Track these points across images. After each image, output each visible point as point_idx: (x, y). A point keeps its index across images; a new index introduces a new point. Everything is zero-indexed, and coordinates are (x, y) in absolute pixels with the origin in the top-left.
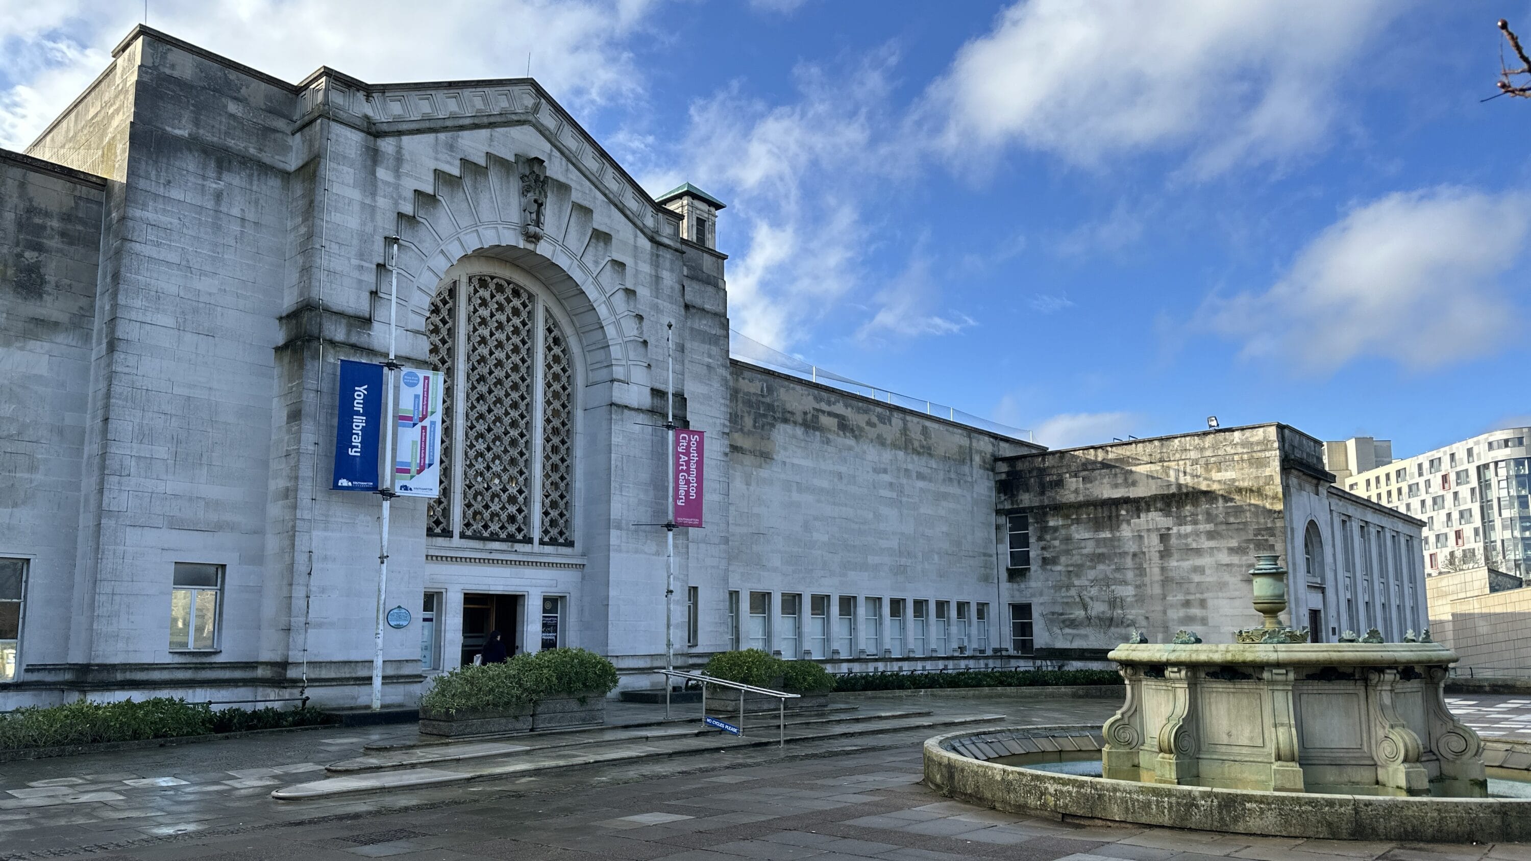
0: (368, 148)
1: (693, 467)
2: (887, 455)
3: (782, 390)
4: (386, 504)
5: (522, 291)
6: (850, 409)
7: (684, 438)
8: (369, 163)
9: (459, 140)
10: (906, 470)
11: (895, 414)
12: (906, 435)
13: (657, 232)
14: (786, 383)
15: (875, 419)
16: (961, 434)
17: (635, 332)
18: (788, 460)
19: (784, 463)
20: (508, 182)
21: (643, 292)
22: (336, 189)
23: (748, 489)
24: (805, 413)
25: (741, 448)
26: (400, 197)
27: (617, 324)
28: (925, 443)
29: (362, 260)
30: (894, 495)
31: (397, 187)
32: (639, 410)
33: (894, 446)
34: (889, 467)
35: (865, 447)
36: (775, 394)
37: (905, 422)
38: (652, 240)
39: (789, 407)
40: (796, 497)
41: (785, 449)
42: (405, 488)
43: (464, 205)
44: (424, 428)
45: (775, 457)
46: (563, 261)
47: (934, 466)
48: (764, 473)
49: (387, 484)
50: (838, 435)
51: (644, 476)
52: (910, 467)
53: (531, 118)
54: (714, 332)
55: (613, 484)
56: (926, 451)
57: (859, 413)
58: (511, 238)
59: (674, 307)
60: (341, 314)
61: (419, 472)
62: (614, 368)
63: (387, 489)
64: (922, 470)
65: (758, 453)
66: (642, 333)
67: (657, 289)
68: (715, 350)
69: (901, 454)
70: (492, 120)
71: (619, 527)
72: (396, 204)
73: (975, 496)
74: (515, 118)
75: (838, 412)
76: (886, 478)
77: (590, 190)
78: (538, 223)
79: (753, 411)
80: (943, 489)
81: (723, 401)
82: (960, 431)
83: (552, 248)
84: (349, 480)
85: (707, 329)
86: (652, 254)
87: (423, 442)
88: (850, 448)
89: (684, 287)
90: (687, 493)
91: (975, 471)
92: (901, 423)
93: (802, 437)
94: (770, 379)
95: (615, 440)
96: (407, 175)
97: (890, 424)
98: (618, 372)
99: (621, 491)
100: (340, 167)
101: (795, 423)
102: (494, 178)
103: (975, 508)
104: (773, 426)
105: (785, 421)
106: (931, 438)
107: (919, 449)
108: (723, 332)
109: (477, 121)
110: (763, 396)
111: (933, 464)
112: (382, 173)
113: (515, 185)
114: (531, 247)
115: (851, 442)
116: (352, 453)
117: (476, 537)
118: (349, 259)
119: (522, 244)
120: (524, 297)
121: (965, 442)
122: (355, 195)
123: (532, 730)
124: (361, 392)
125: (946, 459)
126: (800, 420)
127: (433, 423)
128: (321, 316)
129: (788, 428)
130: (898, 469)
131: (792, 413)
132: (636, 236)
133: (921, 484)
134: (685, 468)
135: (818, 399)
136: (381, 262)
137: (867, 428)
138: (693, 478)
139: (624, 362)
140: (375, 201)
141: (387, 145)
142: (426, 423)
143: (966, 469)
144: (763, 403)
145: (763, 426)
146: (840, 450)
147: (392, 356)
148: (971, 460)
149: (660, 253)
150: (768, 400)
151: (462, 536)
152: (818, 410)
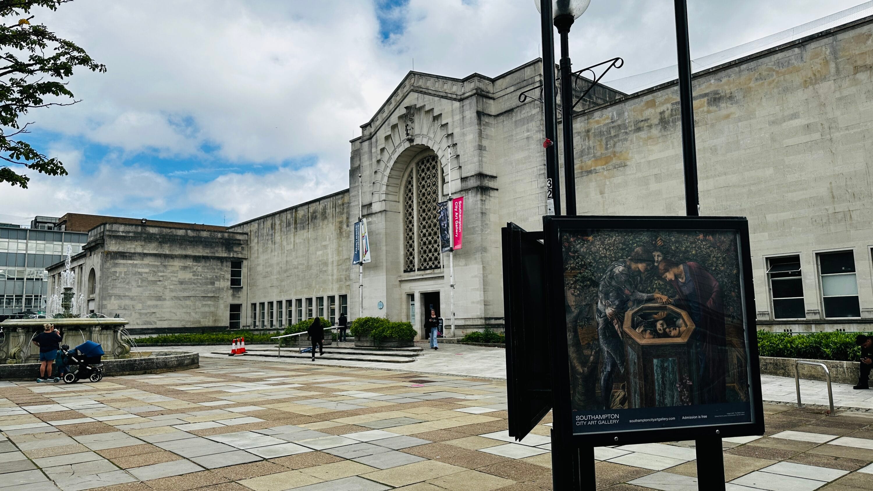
8: (370, 149)
9: (391, 119)
13: (463, 94)
17: (452, 155)
21: (457, 131)
26: (377, 155)
27: (445, 155)
29: (370, 184)
38: (460, 100)
41: (640, 152)
42: (364, 260)
48: (617, 180)
49: (361, 260)
50: (710, 112)
53: (412, 88)
54: (530, 114)
65: (611, 167)
66: (456, 153)
67: (463, 124)
70: (400, 102)
72: (376, 158)
74: (407, 93)
75: (707, 91)
77: (433, 99)
79: (604, 138)
83: (419, 138)
85: (526, 115)
86: (460, 107)
90: (458, 231)
102: (400, 125)
104: (625, 140)
105: (639, 130)
109: (396, 107)
110: (613, 122)
112: (373, 150)
115: (729, 110)
118: (367, 186)
122: (368, 163)
131: (646, 120)
132: (453, 105)
134: (457, 218)
136: (374, 181)
140: (372, 161)
141: (374, 139)
145: (614, 145)
149: (465, 103)
150: (619, 122)
151: (418, 270)
152: (678, 103)
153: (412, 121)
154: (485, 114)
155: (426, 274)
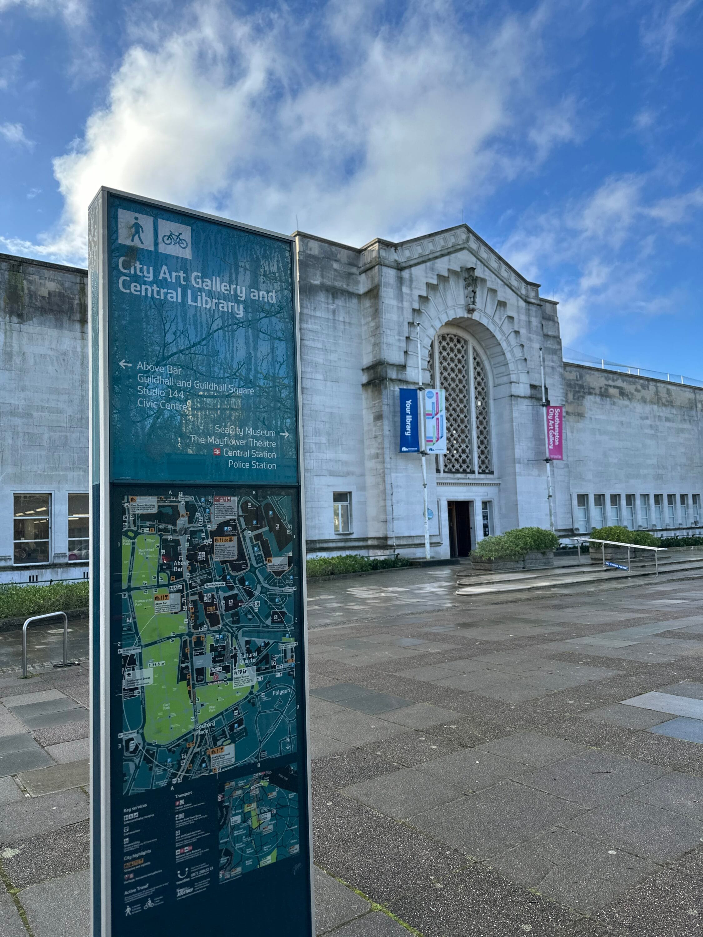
0: (398, 277)
1: (557, 427)
2: (648, 408)
3: (588, 376)
4: (424, 459)
5: (461, 339)
6: (625, 383)
7: (552, 411)
8: (399, 285)
9: (436, 265)
10: (659, 416)
11: (651, 383)
12: (658, 395)
13: (527, 296)
14: (590, 371)
15: (639, 387)
16: (690, 392)
17: (521, 354)
18: (593, 417)
19: (591, 418)
20: (458, 283)
21: (523, 331)
22: (387, 301)
24: (601, 388)
26: (413, 300)
27: (512, 351)
28: (669, 399)
29: (400, 336)
30: (653, 432)
31: (411, 295)
32: (524, 397)
33: (652, 403)
34: (649, 415)
35: (635, 405)
36: (584, 378)
37: (657, 387)
38: (526, 301)
39: (592, 386)
40: (598, 437)
41: (591, 410)
42: (431, 449)
43: (440, 300)
44: (438, 419)
45: (586, 415)
46: (484, 321)
47: (675, 412)
48: (580, 425)
49: (423, 449)
50: (620, 399)
51: (530, 433)
52: (661, 414)
53: (466, 246)
54: (554, 347)
55: (515, 439)
56: (670, 404)
57: (630, 384)
58: (462, 313)
59: (538, 337)
60: (393, 365)
61: (437, 441)
62: (511, 376)
63: (424, 451)
64: (668, 415)
65: (576, 414)
66: (524, 355)
67: (530, 328)
68: (555, 358)
69: (655, 407)
70: (449, 250)
71: (519, 463)
72: (411, 304)
73: (700, 429)
74: (459, 247)
75: (619, 385)
76: (648, 422)
77: (495, 279)
78: (474, 303)
79: (572, 390)
80: (681, 426)
81: (560, 386)
82: (688, 390)
83: (479, 315)
84: (407, 447)
85: (550, 346)
86: (526, 309)
87: (438, 425)
88: (627, 406)
89: (542, 325)
90: (554, 441)
91: (699, 414)
92: (654, 388)
93: (600, 402)
94: (581, 370)
95: (515, 415)
96: (416, 288)
97: (648, 390)
98: (513, 378)
99: (519, 443)
100: (388, 290)
101: (595, 394)
102: (452, 282)
103: (700, 436)
104: (583, 397)
105: (590, 393)
106: (672, 396)
107: (665, 403)
108: (558, 347)
109: (442, 253)
110: (577, 380)
111: (674, 411)
112: (405, 289)
113: (462, 283)
114: (470, 316)
115: (627, 402)
116: (407, 434)
117: (450, 472)
118: (394, 336)
119: (466, 315)
120: (462, 342)
121: (692, 396)
122: (394, 302)
123: (523, 568)
124: (409, 403)
125: (681, 407)
126: (597, 391)
127: (442, 416)
128: (386, 367)
129: (592, 398)
130: (655, 417)
131: (594, 389)
132: (518, 301)
133: (668, 424)
134: (552, 428)
135: (607, 379)
136: (407, 336)
137: (636, 393)
138: (557, 433)
139: (516, 372)
140: (402, 304)
141: (406, 274)
142: (438, 416)
143: (693, 413)
144: (577, 384)
145: (578, 398)
146: (621, 408)
147: (421, 384)
148: (696, 407)
149: (530, 308)
150: (580, 383)
152: (608, 385)
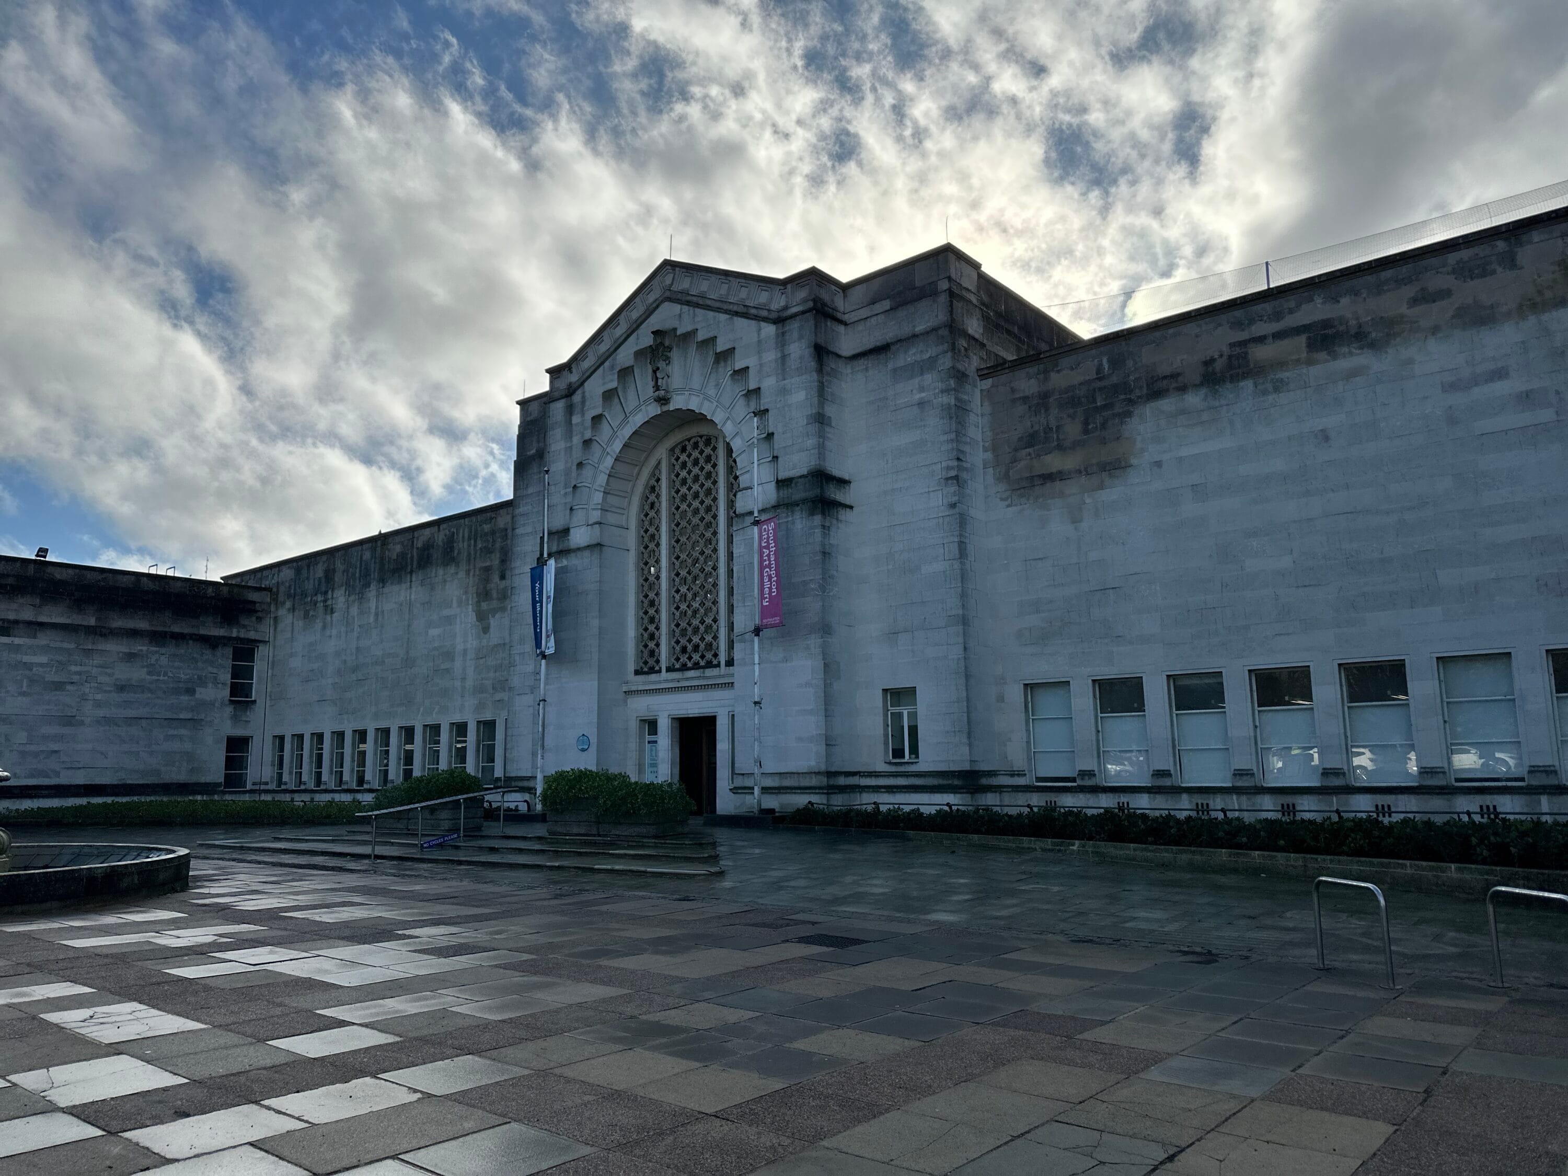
0: (568, 407)
1: (773, 559)
3: (1147, 349)
7: (765, 530)
8: (568, 417)
9: (619, 357)
13: (786, 308)
14: (1157, 334)
15: (1448, 283)
18: (1165, 457)
19: (1158, 464)
20: (646, 367)
21: (769, 383)
22: (554, 448)
23: (1076, 529)
24: (1209, 362)
25: (1060, 472)
26: (585, 429)
27: (741, 432)
29: (566, 489)
31: (584, 423)
32: (762, 511)
34: (1512, 361)
35: (1411, 352)
36: (1130, 363)
38: (777, 320)
39: (1163, 370)
41: (1159, 440)
43: (620, 407)
45: (1134, 461)
46: (693, 402)
48: (1112, 493)
49: (543, 648)
50: (1313, 362)
53: (669, 293)
57: (1381, 293)
60: (555, 533)
63: (543, 652)
66: (765, 428)
70: (642, 320)
72: (583, 436)
74: (657, 304)
75: (1307, 321)
77: (716, 316)
78: (660, 386)
79: (1076, 410)
83: (684, 396)
86: (778, 335)
90: (770, 589)
94: (1118, 345)
96: (589, 409)
98: (744, 481)
100: (556, 432)
101: (1183, 389)
102: (638, 369)
104: (1129, 414)
105: (1157, 395)
109: (630, 331)
110: (1101, 378)
112: (575, 420)
114: (665, 408)
115: (1361, 359)
118: (560, 492)
119: (658, 410)
122: (563, 445)
124: (538, 586)
126: (1194, 378)
129: (1165, 403)
131: (1173, 376)
132: (760, 329)
134: (768, 563)
135: (1238, 325)
136: (575, 484)
138: (773, 572)
140: (574, 442)
141: (577, 397)
144: (1102, 389)
145: (1101, 426)
149: (787, 328)
150: (1114, 379)
151: (669, 670)
152: (1243, 344)
153: (668, 360)
154: (830, 353)
155: (687, 679)
